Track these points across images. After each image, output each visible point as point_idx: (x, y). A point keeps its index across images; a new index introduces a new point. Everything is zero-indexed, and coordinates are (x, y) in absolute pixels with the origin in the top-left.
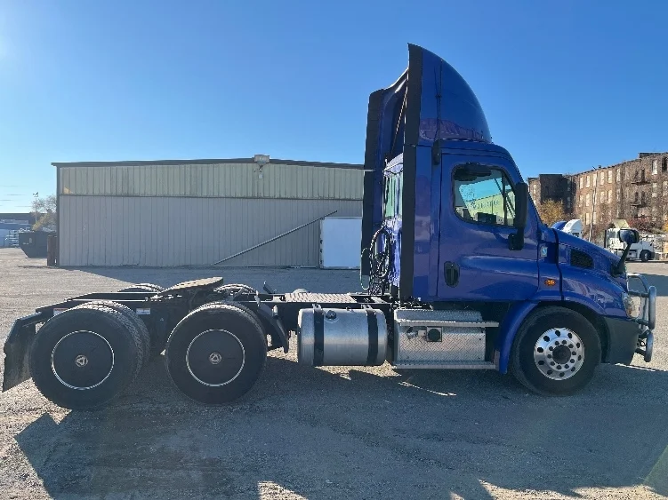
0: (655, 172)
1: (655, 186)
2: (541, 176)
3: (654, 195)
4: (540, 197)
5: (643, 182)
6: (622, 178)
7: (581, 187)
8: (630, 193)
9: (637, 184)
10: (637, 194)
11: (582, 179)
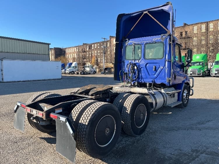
0: (87, 49)
1: (88, 53)
2: (55, 48)
3: (87, 56)
4: (54, 55)
5: (85, 52)
6: (79, 50)
7: (67, 52)
8: (81, 55)
9: (83, 52)
10: (83, 55)
11: (67, 50)
